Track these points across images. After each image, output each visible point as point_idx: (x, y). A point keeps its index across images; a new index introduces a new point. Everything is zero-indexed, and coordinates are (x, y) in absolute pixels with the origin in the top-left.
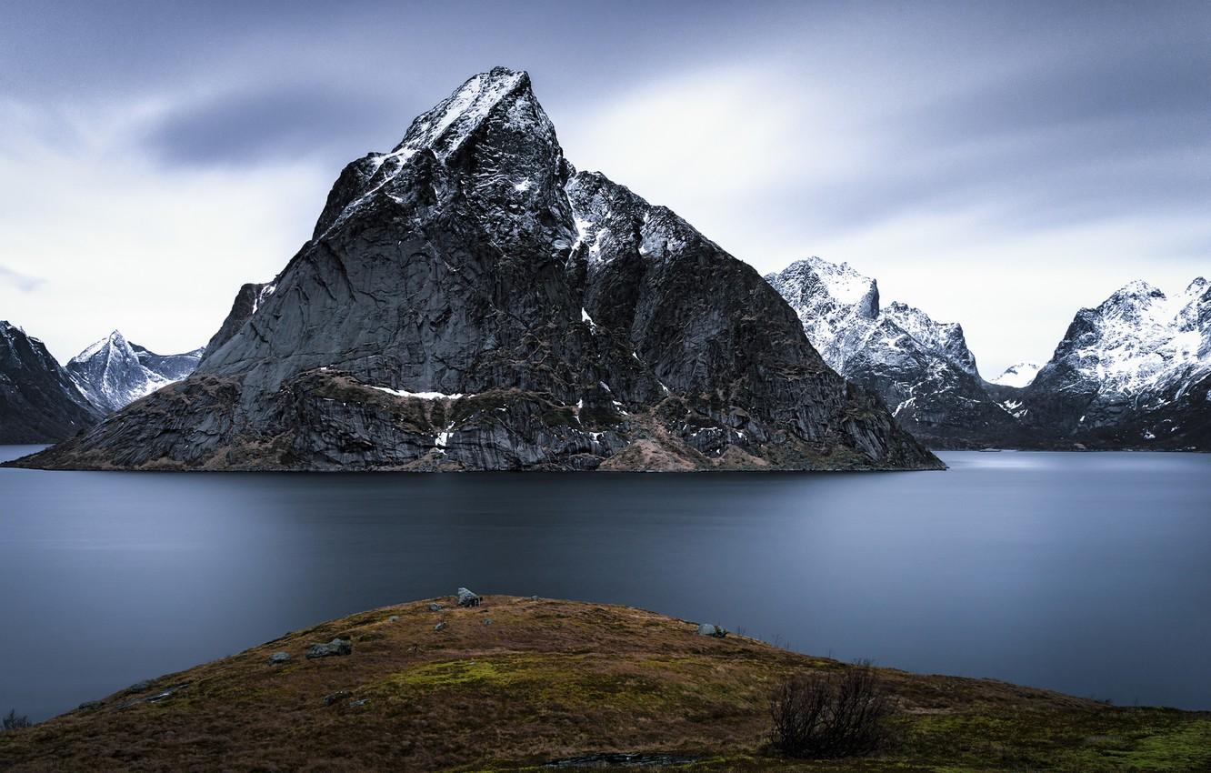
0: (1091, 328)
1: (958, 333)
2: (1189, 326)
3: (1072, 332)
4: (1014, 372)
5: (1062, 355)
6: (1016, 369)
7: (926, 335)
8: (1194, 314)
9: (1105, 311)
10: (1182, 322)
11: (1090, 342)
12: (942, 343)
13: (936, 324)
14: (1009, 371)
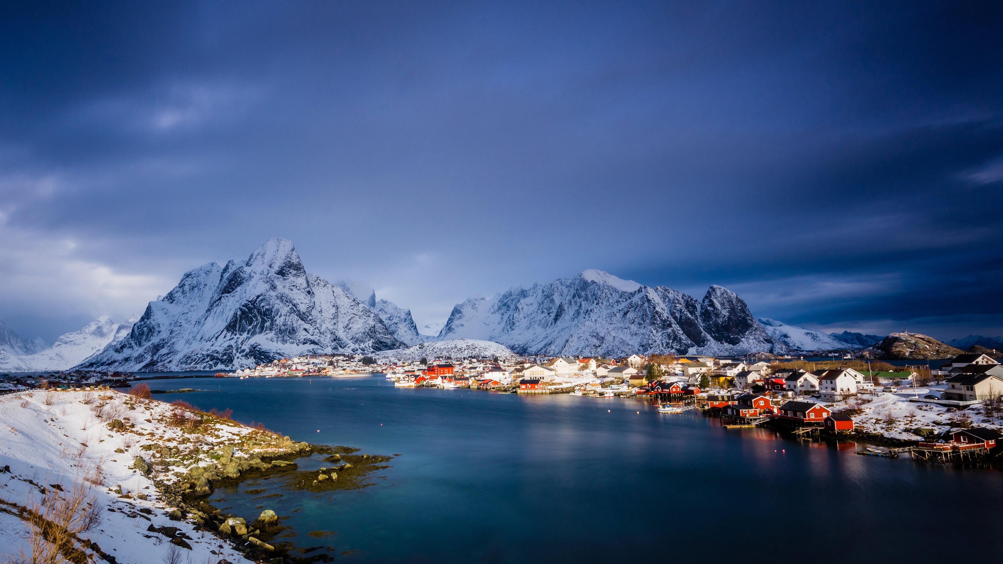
0: (460, 312)
1: (409, 314)
2: (495, 312)
3: (453, 314)
4: (429, 327)
5: (450, 323)
6: (429, 326)
7: (396, 314)
8: (496, 307)
9: (465, 305)
10: (492, 310)
11: (460, 318)
12: (403, 317)
13: (400, 309)
14: (426, 327)
